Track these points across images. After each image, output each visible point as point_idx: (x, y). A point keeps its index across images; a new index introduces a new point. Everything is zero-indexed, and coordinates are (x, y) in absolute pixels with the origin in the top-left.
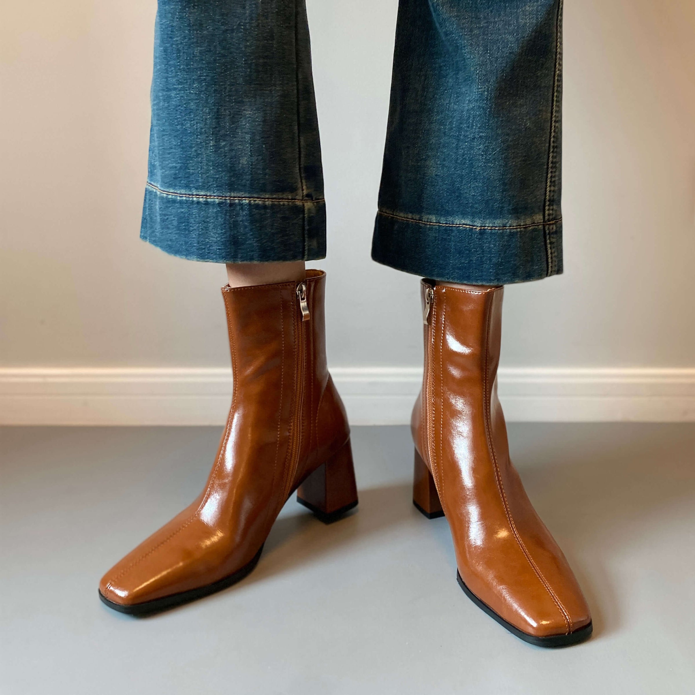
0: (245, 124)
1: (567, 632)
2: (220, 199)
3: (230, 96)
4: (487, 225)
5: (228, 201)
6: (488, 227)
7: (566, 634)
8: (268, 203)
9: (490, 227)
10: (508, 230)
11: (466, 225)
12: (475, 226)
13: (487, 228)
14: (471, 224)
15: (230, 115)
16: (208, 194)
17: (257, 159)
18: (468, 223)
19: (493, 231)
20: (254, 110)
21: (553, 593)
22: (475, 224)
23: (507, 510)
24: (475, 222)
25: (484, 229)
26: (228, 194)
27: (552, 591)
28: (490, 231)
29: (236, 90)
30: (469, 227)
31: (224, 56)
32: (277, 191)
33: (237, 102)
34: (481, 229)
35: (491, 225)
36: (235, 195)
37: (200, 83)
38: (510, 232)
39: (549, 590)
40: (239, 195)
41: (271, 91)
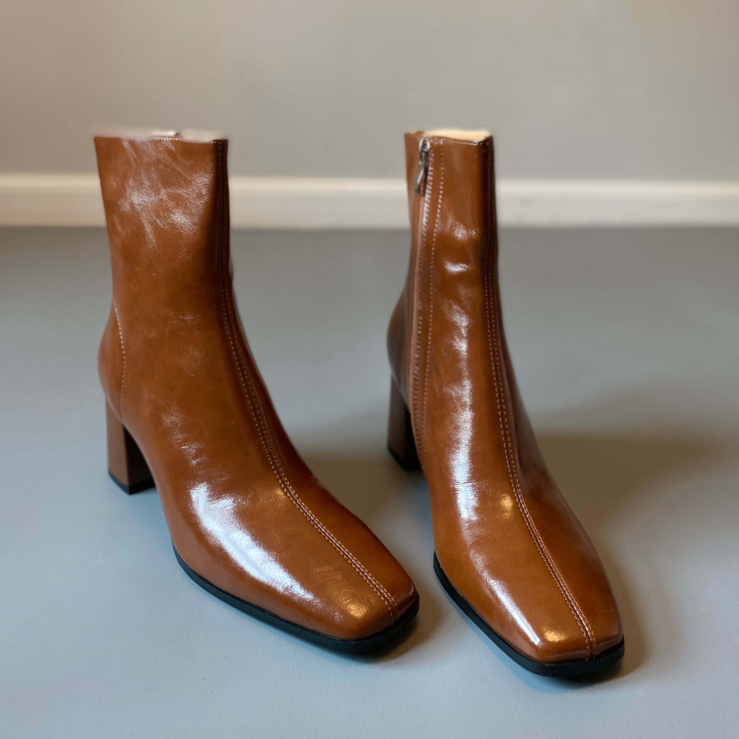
1: (587, 657)
7: (586, 660)
21: (571, 596)
23: (511, 467)
27: (569, 593)
39: (564, 591)
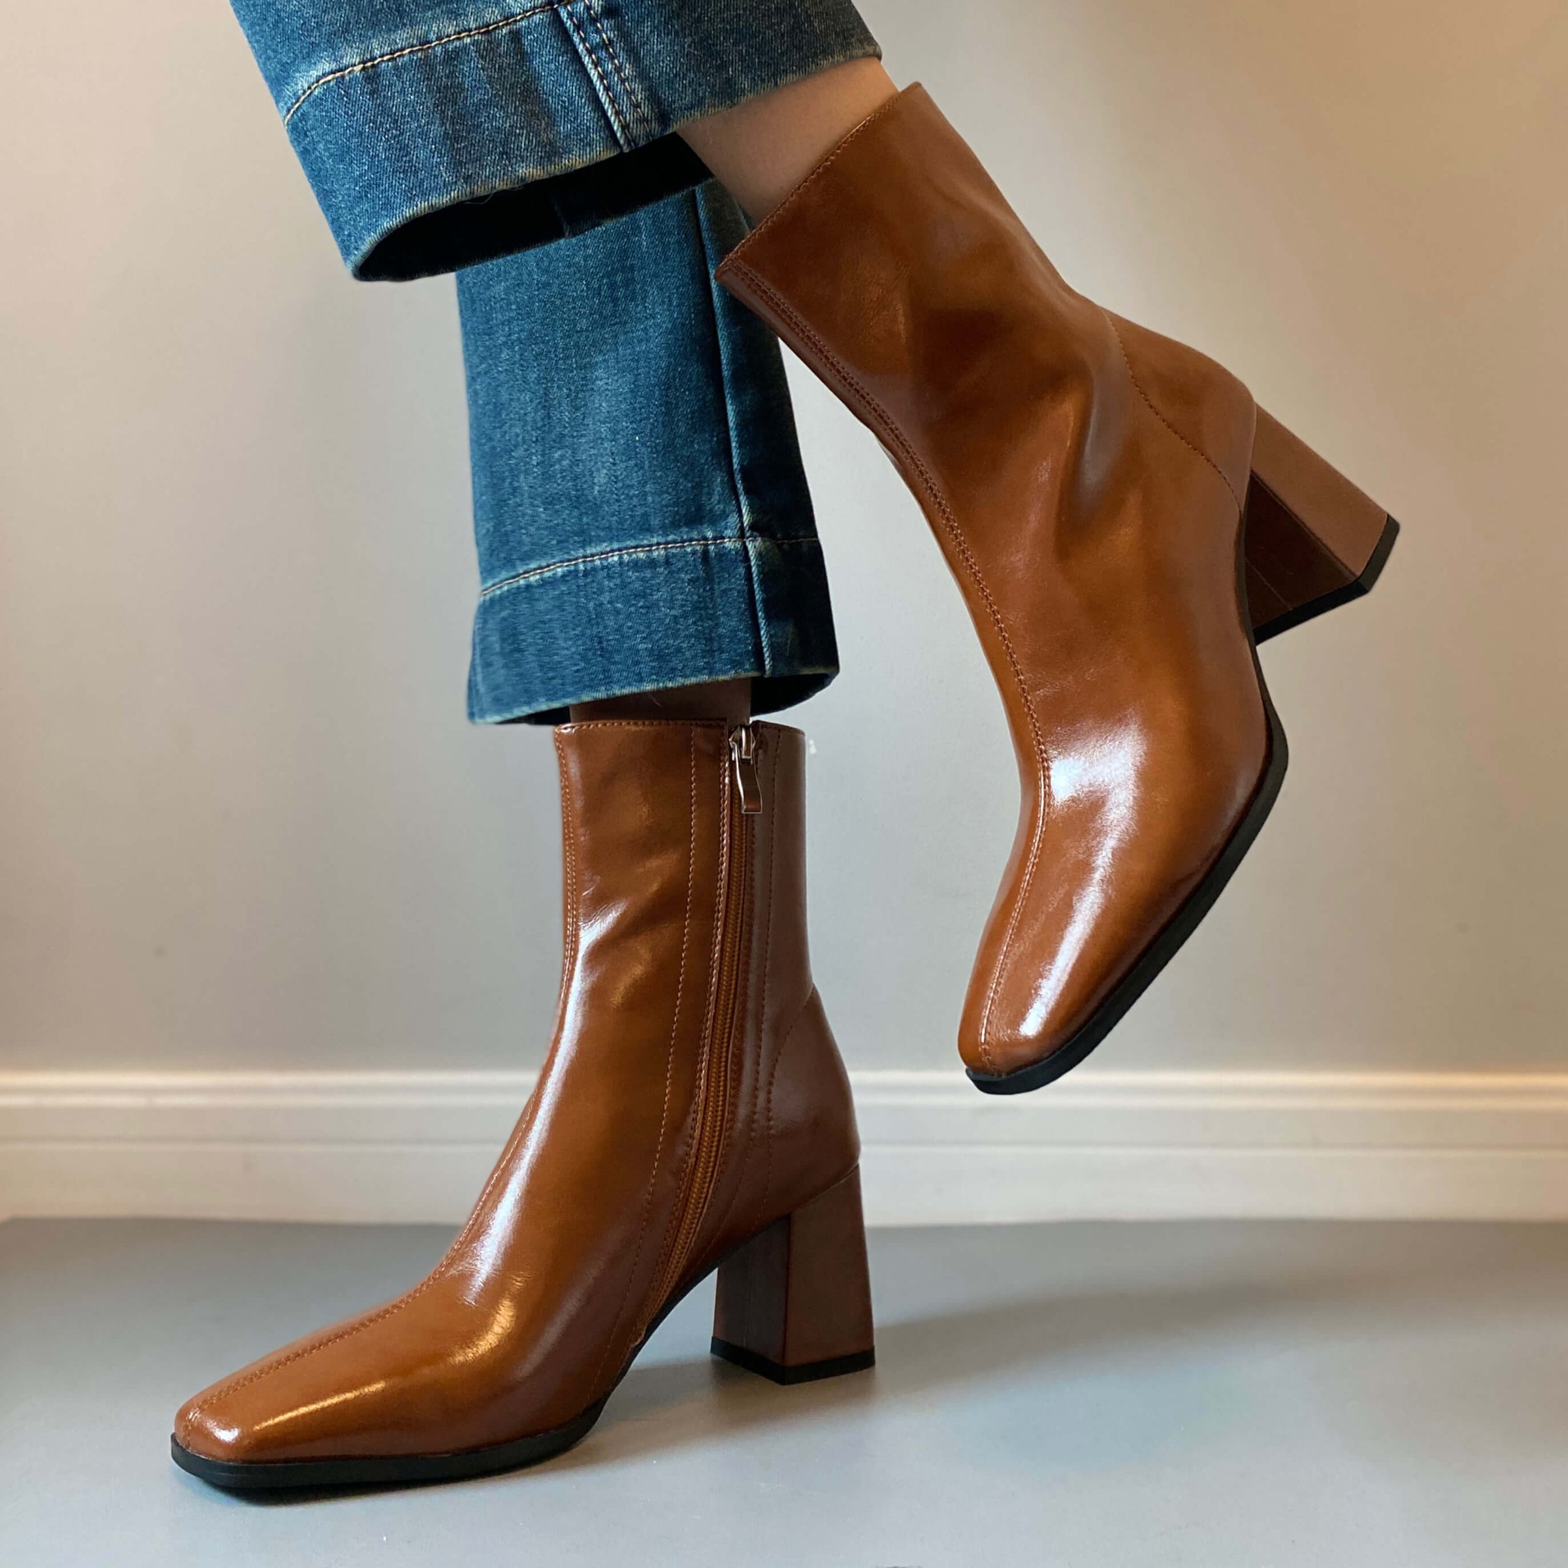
0: (602, 405)
2: (567, 566)
3: (567, 357)
4: (377, 52)
5: (581, 567)
6: (382, 56)
8: (658, 553)
9: (387, 54)
10: (439, 49)
11: (324, 75)
12: (346, 68)
13: (379, 59)
14: (334, 66)
15: (568, 396)
16: (544, 564)
17: (627, 467)
18: (327, 67)
19: (400, 62)
20: (615, 375)
22: (345, 61)
24: (342, 58)
25: (373, 66)
26: (581, 553)
28: (390, 64)
29: (577, 345)
30: (333, 79)
31: (547, 285)
32: (675, 525)
33: (581, 368)
34: (364, 69)
35: (387, 49)
36: (594, 551)
37: (512, 348)
38: (447, 51)
40: (599, 549)
41: (645, 330)
